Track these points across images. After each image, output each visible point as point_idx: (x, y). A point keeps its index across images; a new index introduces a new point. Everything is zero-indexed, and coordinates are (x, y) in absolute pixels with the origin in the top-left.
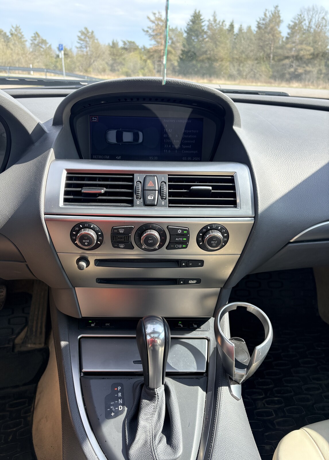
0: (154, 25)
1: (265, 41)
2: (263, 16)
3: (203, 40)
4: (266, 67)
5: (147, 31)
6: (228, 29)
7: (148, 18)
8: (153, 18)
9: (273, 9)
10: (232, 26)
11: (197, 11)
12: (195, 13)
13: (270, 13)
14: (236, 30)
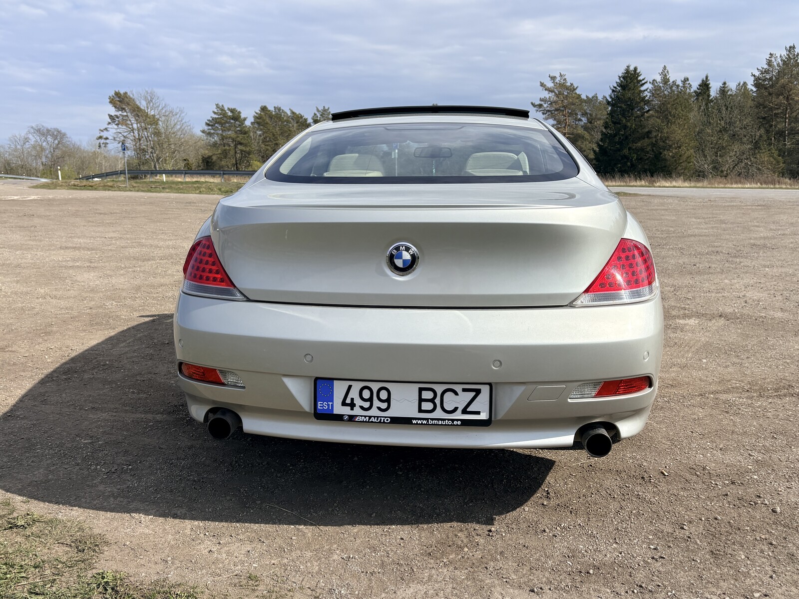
0: (552, 95)
1: (771, 109)
2: (766, 67)
3: (643, 115)
4: (771, 156)
5: (540, 106)
6: (695, 92)
7: (542, 85)
8: (550, 84)
9: (784, 53)
10: (705, 86)
11: (632, 68)
12: (627, 71)
13: (779, 60)
14: (714, 92)
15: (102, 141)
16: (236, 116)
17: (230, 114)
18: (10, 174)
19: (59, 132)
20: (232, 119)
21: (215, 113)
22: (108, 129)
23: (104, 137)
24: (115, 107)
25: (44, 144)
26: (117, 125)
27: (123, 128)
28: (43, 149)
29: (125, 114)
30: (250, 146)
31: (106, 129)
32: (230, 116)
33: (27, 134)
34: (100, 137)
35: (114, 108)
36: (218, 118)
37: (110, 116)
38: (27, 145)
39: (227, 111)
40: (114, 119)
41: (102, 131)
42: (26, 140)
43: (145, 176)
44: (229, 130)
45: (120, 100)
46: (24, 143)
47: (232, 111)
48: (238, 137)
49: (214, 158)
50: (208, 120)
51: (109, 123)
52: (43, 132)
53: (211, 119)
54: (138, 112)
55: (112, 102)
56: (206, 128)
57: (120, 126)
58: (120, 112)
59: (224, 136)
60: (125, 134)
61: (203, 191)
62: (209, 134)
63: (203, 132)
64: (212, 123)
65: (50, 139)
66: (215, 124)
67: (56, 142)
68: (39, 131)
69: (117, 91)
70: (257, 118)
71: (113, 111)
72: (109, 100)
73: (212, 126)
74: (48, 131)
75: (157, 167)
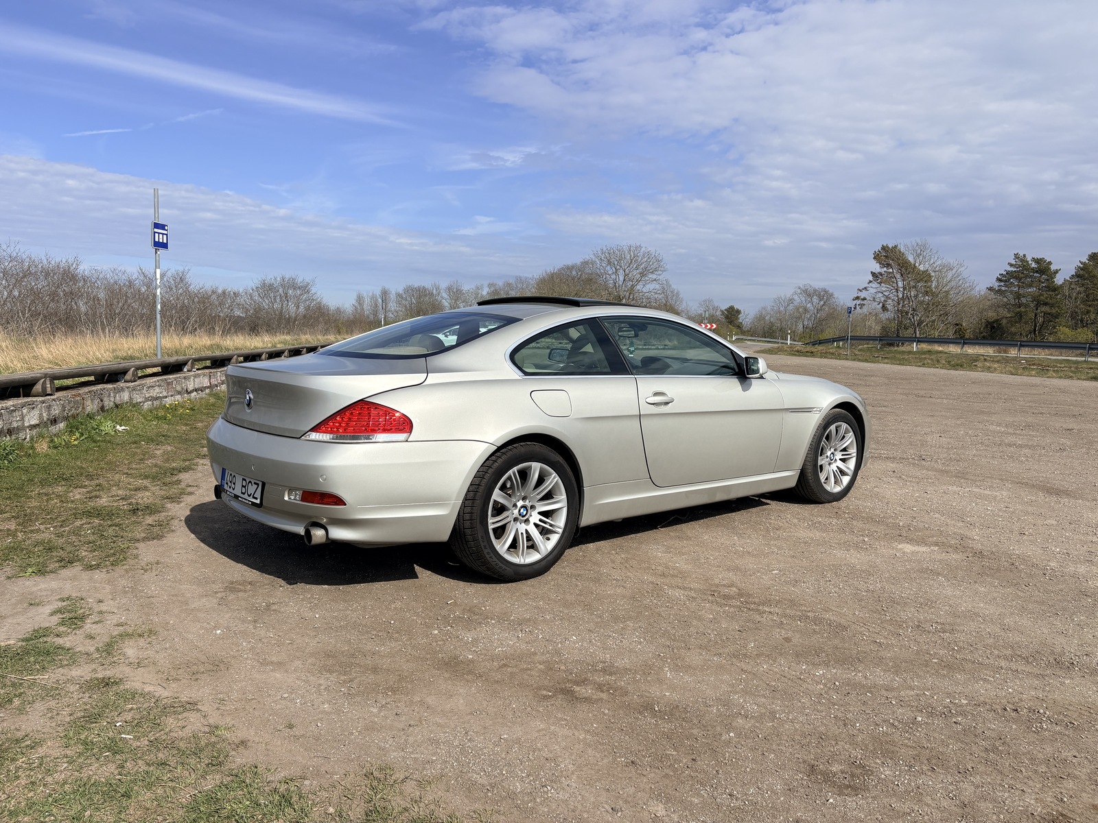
15: (858, 302)
16: (1043, 268)
17: (1034, 265)
18: (768, 337)
19: (826, 292)
20: (1037, 272)
21: (1011, 265)
22: (868, 289)
23: (862, 297)
24: (880, 264)
25: (809, 305)
26: (880, 283)
27: (884, 287)
28: (806, 310)
29: (891, 270)
30: (1059, 307)
31: (865, 288)
32: (1033, 269)
33: (793, 295)
34: (857, 298)
35: (878, 264)
36: (1015, 271)
37: (873, 274)
38: (791, 307)
39: (1030, 262)
40: (877, 277)
41: (861, 291)
42: (791, 301)
43: (903, 344)
44: (1030, 286)
45: (887, 256)
46: (788, 305)
47: (1038, 261)
48: (1041, 295)
49: (1004, 322)
50: (1000, 275)
51: (871, 282)
52: (808, 293)
53: (1005, 273)
54: (905, 267)
55: (877, 257)
56: (996, 285)
57: (882, 284)
58: (885, 269)
59: (1020, 295)
60: (886, 294)
61: (928, 363)
62: (999, 292)
63: (991, 289)
64: (1005, 279)
65: (815, 299)
66: (1009, 280)
67: (822, 303)
68: (805, 291)
69: (885, 245)
70: (1081, 269)
71: (877, 268)
72: (873, 256)
73: (1006, 281)
74: (815, 291)
75: (918, 332)
